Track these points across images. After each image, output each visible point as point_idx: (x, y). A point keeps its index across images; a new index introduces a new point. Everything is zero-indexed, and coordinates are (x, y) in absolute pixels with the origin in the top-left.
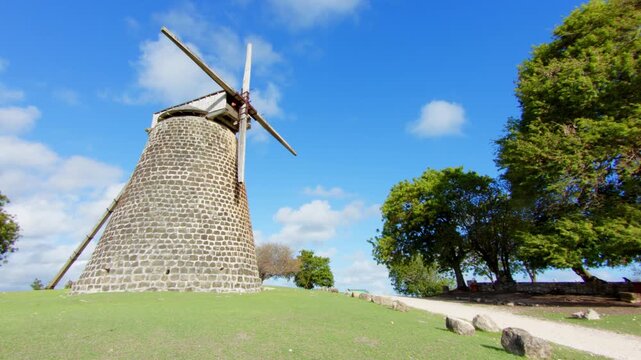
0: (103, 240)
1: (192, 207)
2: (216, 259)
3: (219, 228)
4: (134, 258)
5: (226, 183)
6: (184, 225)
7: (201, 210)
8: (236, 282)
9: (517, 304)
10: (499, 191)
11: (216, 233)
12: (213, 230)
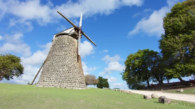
0: (42, 72)
1: (65, 63)
2: (72, 79)
3: (73, 70)
4: (50, 78)
5: (74, 55)
6: (62, 68)
7: (67, 64)
8: (79, 86)
9: (164, 90)
10: (160, 56)
11: (72, 71)
12: (71, 70)
